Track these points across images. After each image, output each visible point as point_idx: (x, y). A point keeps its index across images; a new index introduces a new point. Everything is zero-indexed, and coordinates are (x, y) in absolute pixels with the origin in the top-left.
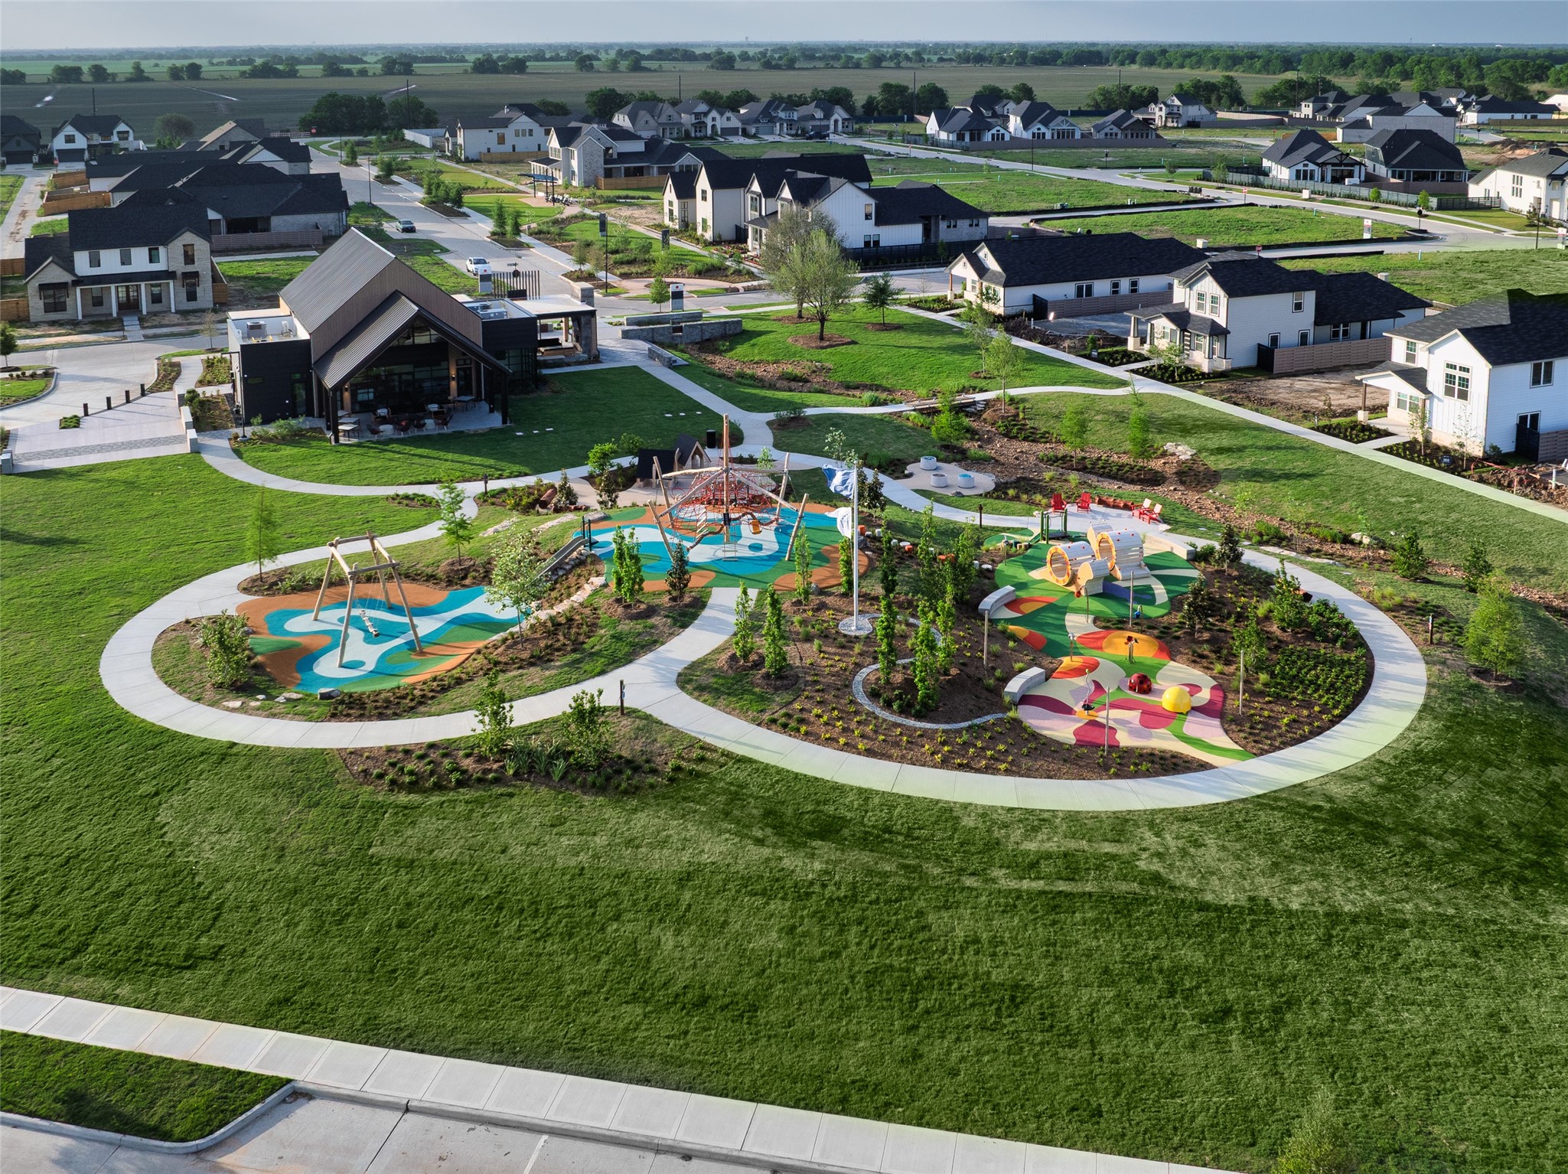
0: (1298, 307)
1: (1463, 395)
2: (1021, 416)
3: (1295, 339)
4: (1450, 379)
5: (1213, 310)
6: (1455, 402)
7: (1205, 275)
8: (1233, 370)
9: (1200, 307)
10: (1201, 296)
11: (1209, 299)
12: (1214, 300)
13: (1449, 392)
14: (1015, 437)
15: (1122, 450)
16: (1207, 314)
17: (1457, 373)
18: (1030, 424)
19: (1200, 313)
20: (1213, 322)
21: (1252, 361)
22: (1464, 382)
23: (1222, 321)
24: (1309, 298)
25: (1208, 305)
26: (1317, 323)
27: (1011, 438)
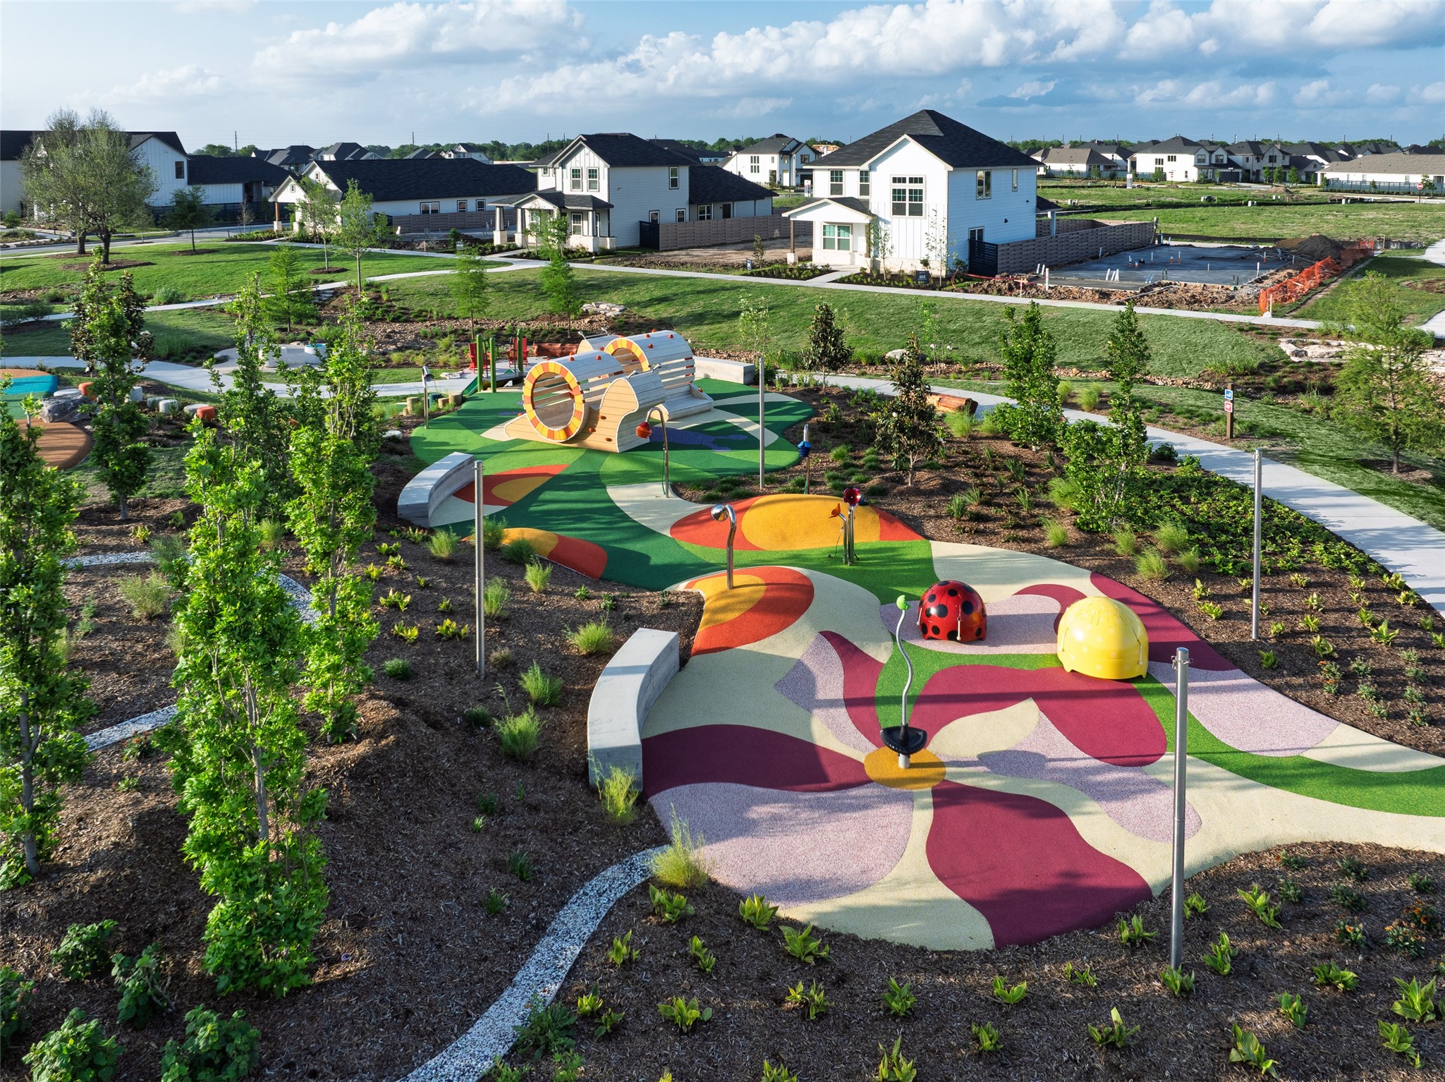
0: (674, 183)
1: (917, 211)
2: (385, 297)
3: (673, 217)
4: (898, 195)
5: (592, 185)
6: (907, 220)
7: (581, 147)
8: (618, 249)
9: (576, 185)
10: (576, 173)
11: (585, 174)
12: (593, 173)
13: (898, 210)
14: (382, 320)
15: (529, 317)
16: (585, 191)
17: (907, 186)
18: (397, 305)
19: (577, 192)
20: (593, 198)
21: (634, 240)
22: (917, 195)
23: (603, 195)
24: (684, 173)
25: (585, 180)
26: (691, 202)
27: (374, 322)
